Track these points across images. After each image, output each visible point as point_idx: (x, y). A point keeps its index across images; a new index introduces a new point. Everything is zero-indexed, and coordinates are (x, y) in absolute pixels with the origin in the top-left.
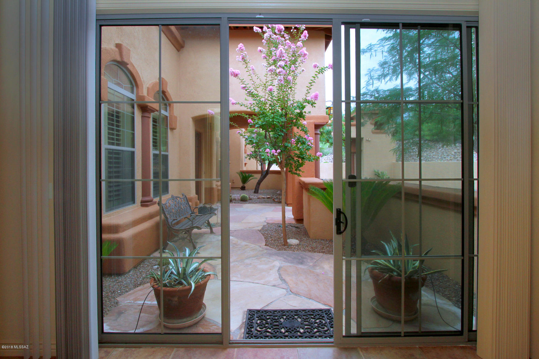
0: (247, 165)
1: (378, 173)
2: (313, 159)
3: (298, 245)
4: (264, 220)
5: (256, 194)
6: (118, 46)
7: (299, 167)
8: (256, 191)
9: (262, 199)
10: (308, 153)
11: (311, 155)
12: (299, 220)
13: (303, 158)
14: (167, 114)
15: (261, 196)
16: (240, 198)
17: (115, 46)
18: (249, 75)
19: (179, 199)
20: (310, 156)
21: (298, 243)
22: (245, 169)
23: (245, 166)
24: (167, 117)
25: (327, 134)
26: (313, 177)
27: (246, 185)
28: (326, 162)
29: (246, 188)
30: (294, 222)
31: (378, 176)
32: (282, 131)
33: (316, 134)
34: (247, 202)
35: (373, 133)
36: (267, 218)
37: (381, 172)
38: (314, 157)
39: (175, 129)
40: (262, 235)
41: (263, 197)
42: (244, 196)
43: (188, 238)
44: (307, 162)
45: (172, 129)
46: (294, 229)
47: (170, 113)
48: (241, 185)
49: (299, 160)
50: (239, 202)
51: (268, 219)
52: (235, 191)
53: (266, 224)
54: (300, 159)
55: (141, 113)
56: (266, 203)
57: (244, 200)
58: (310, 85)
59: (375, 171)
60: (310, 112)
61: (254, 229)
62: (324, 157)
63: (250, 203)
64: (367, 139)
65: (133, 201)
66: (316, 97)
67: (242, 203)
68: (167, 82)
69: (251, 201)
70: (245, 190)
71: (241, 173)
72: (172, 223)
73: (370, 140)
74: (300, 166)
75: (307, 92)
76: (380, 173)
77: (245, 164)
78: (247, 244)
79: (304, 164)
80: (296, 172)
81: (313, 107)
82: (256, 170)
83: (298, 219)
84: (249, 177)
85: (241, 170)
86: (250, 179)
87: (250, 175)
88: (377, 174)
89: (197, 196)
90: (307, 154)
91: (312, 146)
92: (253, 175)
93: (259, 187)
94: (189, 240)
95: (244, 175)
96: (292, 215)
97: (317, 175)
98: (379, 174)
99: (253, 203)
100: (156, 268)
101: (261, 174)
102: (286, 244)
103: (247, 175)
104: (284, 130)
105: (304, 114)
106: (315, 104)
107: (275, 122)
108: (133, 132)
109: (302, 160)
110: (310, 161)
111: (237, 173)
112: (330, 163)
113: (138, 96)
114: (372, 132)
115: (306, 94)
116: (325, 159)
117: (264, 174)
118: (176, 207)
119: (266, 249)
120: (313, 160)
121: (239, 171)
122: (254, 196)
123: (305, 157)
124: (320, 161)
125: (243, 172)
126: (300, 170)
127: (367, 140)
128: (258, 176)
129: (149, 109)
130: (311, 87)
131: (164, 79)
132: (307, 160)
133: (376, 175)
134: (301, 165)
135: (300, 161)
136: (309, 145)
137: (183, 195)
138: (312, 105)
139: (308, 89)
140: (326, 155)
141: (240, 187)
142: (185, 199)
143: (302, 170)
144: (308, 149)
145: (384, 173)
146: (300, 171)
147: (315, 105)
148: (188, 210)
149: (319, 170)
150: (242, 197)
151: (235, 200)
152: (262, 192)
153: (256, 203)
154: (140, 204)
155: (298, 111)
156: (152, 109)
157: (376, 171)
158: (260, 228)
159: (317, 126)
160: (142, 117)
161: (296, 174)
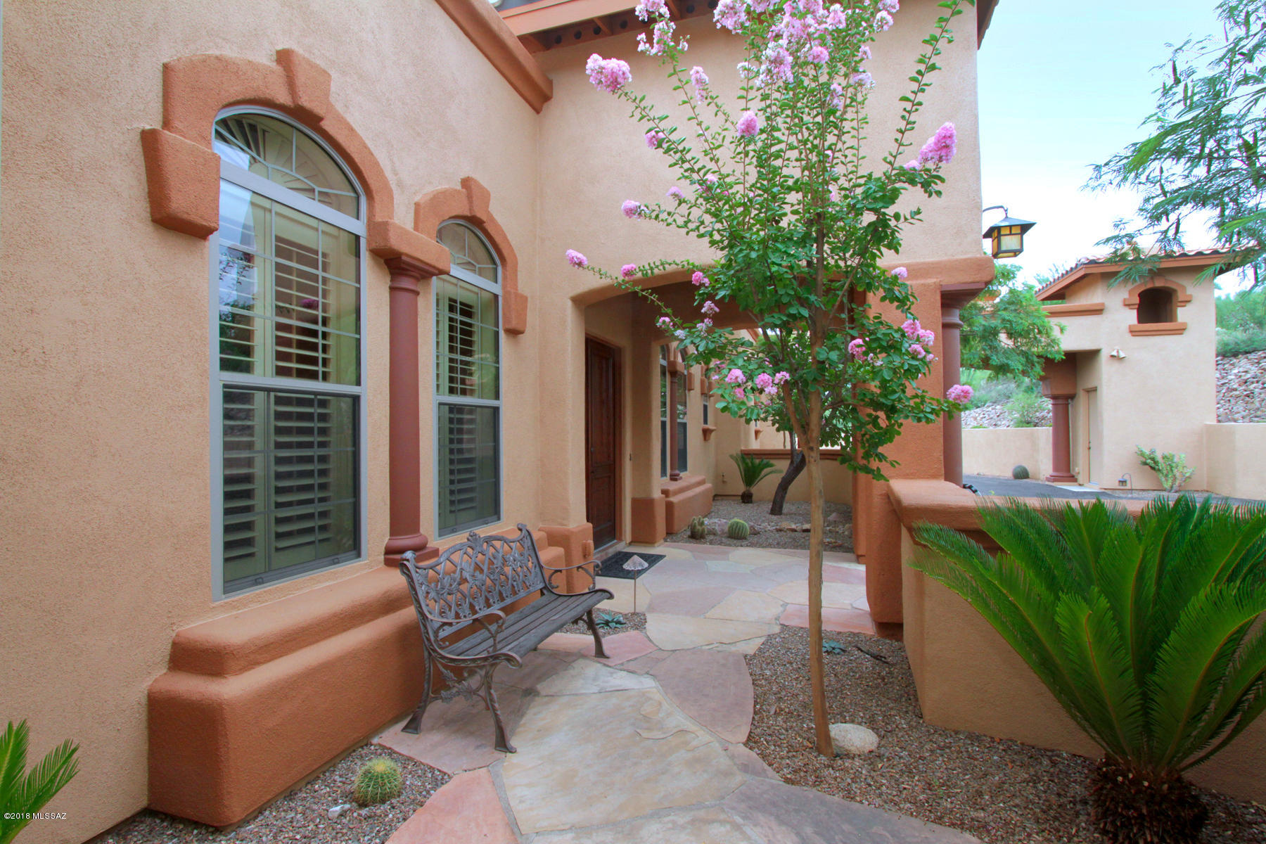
0: (761, 435)
1: (1153, 459)
2: (933, 411)
3: (872, 757)
4: (775, 610)
5: (774, 517)
6: (284, 58)
7: (876, 445)
8: (777, 509)
9: (790, 534)
10: (912, 386)
11: (923, 398)
12: (890, 627)
13: (891, 411)
14: (496, 289)
15: (787, 524)
16: (726, 529)
17: (275, 57)
18: (684, 102)
19: (497, 544)
20: (923, 402)
21: (873, 747)
22: (755, 445)
23: (756, 438)
24: (496, 296)
25: (983, 338)
26: (934, 476)
27: (754, 490)
28: (981, 426)
29: (754, 498)
30: (869, 629)
31: (1153, 468)
32: (803, 302)
33: (946, 326)
34: (745, 543)
35: (1133, 332)
36: (785, 605)
37: (1164, 457)
38: (939, 404)
39: (522, 332)
40: (749, 680)
41: (793, 526)
42: (737, 523)
43: (482, 693)
44: (907, 424)
45: (514, 333)
46: (868, 663)
47: (504, 287)
48: (741, 488)
49: (877, 417)
50: (724, 540)
51: (790, 608)
52: (723, 506)
53: (777, 629)
54: (881, 414)
55: (388, 279)
56: (796, 547)
57: (736, 536)
58: (915, 86)
59: (1142, 454)
60: (918, 212)
61: (733, 649)
62: (973, 412)
63: (752, 545)
64: (1114, 353)
65: (355, 548)
66: (944, 146)
67: (730, 545)
68: (489, 194)
69: (755, 539)
70: (751, 502)
71: (743, 458)
72: (436, 633)
73: (1122, 355)
74: (881, 443)
75: (902, 125)
76: (1158, 456)
77: (757, 433)
78: (690, 726)
79: (899, 433)
80: (865, 462)
81: (930, 196)
82: (782, 448)
83: (885, 621)
84: (763, 469)
85: (743, 448)
86: (763, 473)
87: (765, 461)
88: (1149, 461)
89: (590, 525)
90: (909, 393)
91: (930, 356)
92: (772, 462)
93: (783, 498)
94: (484, 700)
95: (748, 461)
96: (865, 600)
97: (951, 470)
98: (1156, 462)
99: (761, 545)
100: (336, 815)
101: (788, 462)
102: (823, 744)
103: (757, 461)
104: (813, 298)
105: (893, 223)
106: (942, 180)
107: (774, 269)
108: (358, 336)
109: (888, 418)
110: (919, 420)
111: (731, 456)
112: (991, 428)
113: (372, 226)
114: (1131, 332)
115: (899, 136)
116: (975, 419)
117: (797, 460)
118: (477, 573)
119: (745, 768)
120: (932, 417)
121: (735, 451)
122: (769, 524)
123: (899, 406)
124: (963, 423)
125: (747, 455)
126: (881, 457)
127: (1112, 356)
128: (783, 466)
129: (405, 263)
130: (920, 97)
131: (475, 181)
132: (907, 417)
133: (1145, 464)
134: (887, 435)
135: (883, 422)
136: (914, 356)
137: (521, 530)
138: (926, 185)
139: (908, 106)
140: (978, 407)
141: (740, 494)
142: (528, 543)
143: (890, 458)
144: (912, 372)
145: (1175, 460)
146: (880, 460)
147: (938, 186)
148: (531, 578)
149: (959, 450)
150: (731, 527)
151: (714, 534)
152: (793, 509)
153: (770, 546)
154: (382, 557)
155: (868, 218)
156: (427, 268)
157: (1147, 452)
158: (751, 648)
159: (952, 299)
160: (393, 289)
161: (868, 470)
